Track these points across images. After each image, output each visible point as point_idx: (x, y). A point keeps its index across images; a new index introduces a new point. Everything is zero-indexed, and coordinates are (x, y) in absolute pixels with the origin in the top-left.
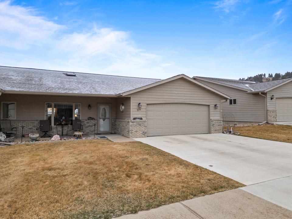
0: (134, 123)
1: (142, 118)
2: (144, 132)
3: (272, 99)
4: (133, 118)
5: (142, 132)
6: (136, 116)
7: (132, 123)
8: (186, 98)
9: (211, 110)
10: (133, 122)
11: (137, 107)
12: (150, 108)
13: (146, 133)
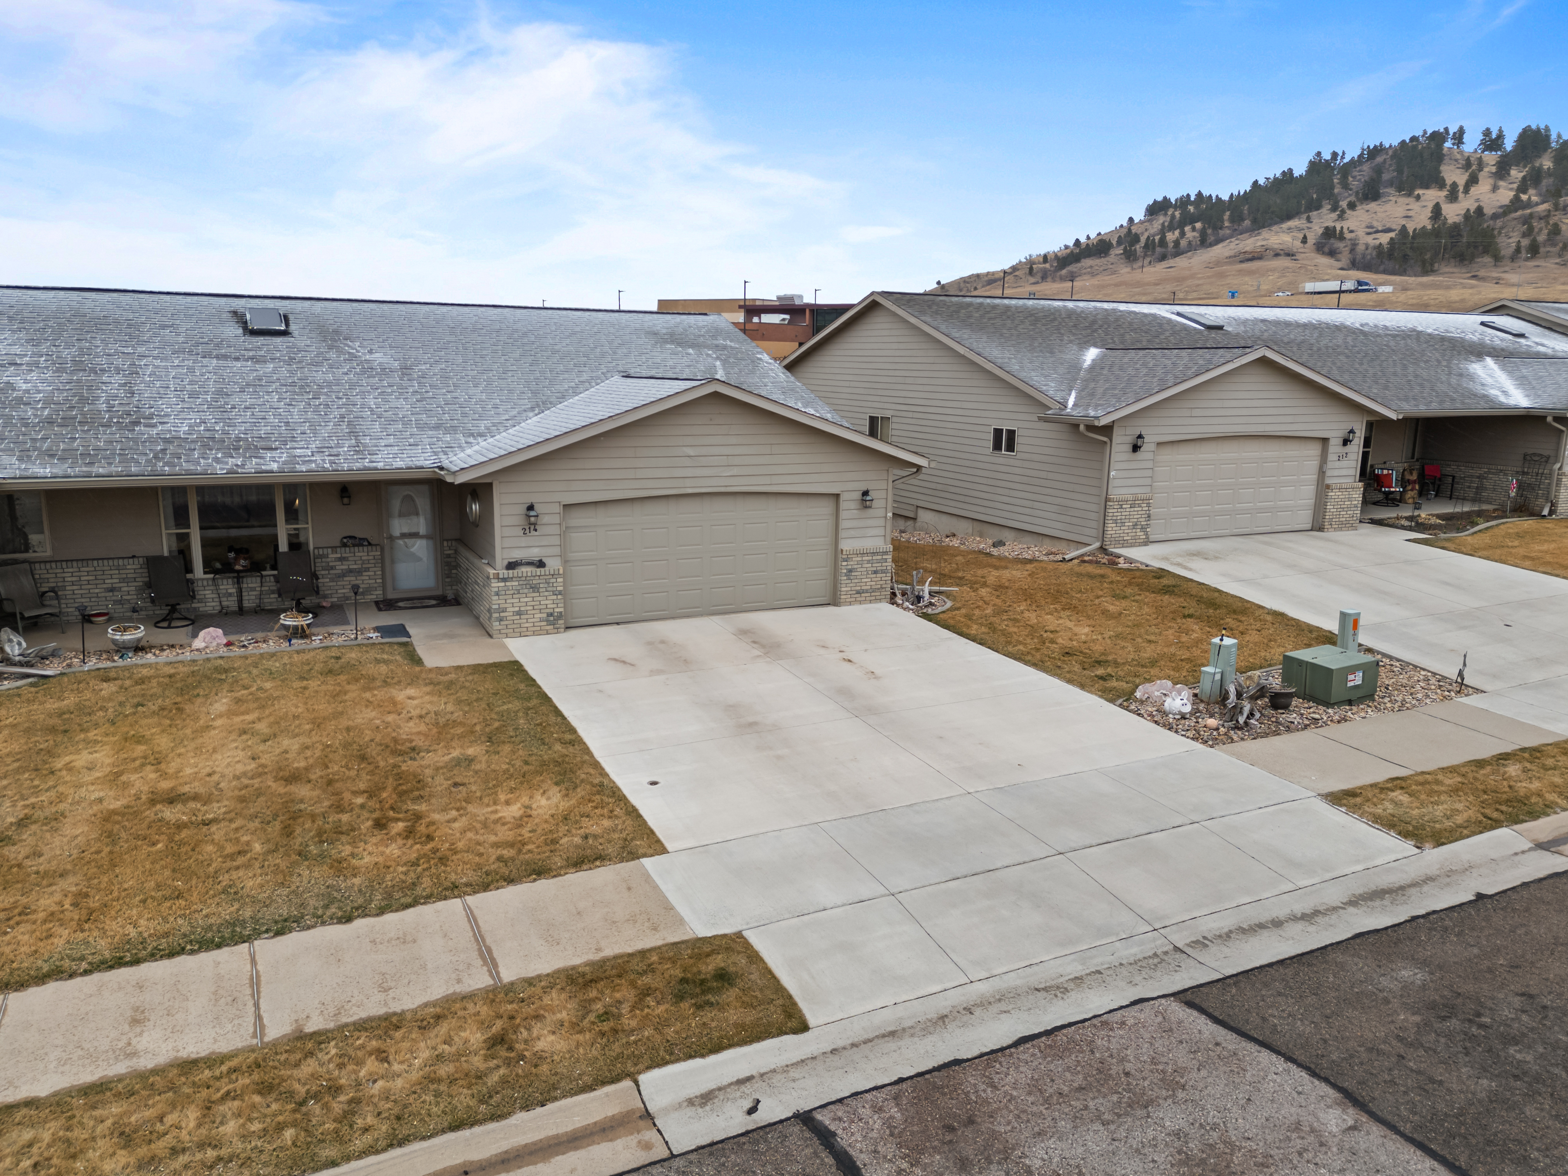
0: (508, 584)
1: (544, 560)
2: (551, 615)
3: (1136, 448)
4: (506, 563)
5: (545, 615)
6: (517, 555)
7: (502, 584)
8: (735, 471)
9: (843, 514)
10: (504, 580)
11: (520, 520)
12: (578, 519)
13: (560, 616)
